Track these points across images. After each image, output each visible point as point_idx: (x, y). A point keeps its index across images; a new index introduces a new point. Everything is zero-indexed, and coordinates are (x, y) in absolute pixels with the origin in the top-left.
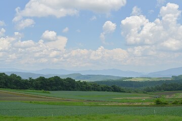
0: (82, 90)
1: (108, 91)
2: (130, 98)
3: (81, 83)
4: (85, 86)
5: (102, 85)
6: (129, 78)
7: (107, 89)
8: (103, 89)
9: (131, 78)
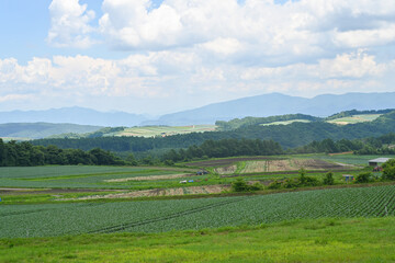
0: (21, 163)
1: (84, 164)
2: (142, 178)
3: (17, 147)
4: (28, 153)
5: (69, 151)
6: (117, 129)
7: (82, 159)
8: (73, 160)
9: (122, 129)
